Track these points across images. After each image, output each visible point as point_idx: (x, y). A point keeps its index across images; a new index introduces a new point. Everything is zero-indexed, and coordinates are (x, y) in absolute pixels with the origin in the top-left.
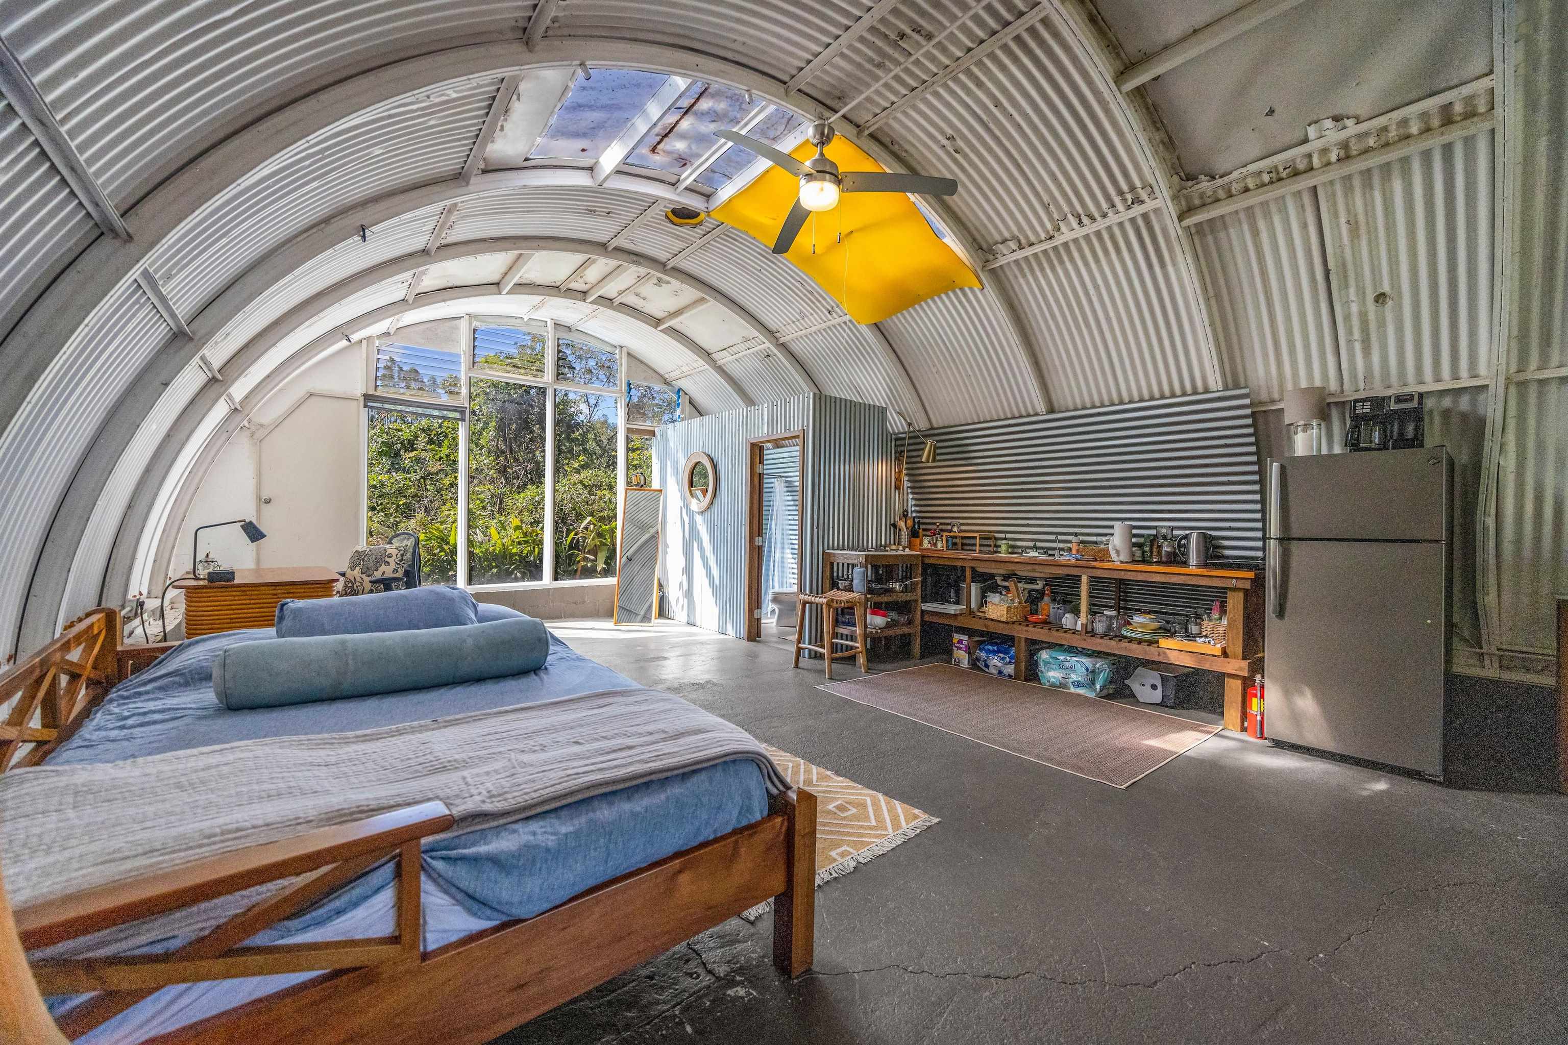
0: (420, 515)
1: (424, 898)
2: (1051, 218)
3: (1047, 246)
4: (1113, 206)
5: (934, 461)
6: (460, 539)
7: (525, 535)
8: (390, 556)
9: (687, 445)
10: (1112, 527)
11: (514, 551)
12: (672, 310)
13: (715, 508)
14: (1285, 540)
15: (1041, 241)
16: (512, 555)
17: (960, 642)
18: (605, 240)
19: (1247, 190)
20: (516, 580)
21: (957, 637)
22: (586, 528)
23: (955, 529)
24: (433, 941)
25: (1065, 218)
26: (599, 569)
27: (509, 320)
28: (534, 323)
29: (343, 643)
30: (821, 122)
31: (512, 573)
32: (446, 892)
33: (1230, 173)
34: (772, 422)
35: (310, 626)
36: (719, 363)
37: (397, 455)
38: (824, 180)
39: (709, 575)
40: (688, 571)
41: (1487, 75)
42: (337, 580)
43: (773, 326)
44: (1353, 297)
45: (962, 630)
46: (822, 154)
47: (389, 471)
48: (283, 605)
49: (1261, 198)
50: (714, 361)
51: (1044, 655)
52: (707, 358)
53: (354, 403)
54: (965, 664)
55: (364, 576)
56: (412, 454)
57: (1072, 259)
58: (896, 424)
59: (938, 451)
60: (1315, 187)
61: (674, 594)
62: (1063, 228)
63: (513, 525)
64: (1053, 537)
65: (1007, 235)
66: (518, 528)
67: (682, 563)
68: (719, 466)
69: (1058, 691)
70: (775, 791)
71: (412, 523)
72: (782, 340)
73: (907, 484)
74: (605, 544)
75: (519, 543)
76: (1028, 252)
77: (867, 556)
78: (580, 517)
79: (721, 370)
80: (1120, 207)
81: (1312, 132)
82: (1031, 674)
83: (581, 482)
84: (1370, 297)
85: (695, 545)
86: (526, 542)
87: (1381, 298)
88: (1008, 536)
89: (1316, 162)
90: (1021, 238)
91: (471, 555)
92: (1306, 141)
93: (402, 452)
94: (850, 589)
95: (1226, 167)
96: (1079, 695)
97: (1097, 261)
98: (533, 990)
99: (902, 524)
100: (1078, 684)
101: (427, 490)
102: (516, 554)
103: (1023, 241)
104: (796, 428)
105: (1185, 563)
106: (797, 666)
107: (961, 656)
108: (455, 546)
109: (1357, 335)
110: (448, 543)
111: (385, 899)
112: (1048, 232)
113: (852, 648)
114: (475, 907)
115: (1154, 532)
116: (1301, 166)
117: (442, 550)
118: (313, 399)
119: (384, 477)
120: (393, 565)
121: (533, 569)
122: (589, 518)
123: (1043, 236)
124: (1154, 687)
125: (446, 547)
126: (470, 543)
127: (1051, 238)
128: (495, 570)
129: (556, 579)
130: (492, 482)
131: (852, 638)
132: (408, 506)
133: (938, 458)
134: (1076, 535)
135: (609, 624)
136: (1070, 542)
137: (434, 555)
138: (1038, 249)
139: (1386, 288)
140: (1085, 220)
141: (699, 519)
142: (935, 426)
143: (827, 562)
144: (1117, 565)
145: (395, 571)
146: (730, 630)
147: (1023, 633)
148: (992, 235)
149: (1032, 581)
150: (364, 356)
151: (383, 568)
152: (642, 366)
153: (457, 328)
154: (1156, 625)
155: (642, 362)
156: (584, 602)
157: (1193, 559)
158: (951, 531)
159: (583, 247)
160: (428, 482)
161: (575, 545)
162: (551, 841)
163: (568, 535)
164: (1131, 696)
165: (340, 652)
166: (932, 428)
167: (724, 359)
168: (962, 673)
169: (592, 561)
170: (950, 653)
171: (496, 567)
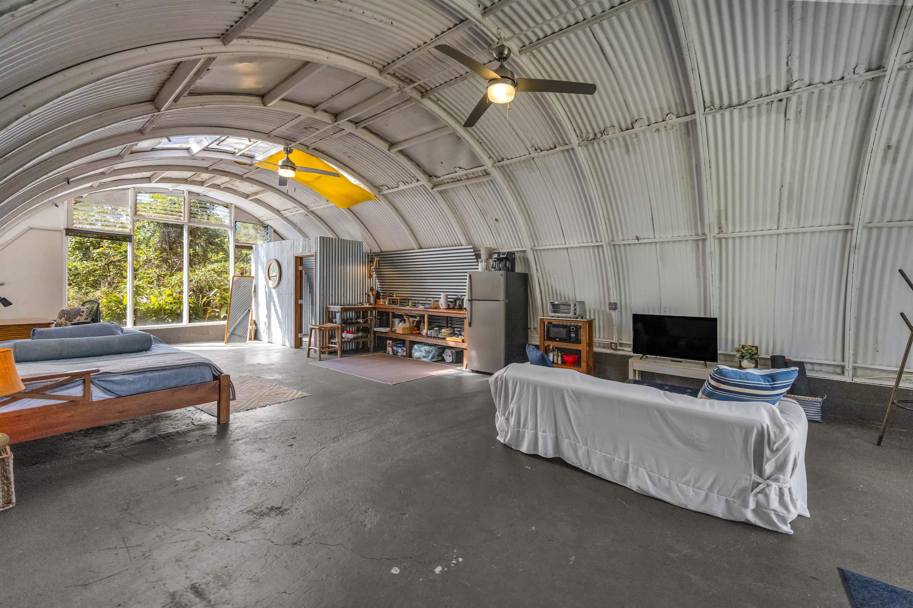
0: (104, 289)
1: (91, 389)
3: (397, 189)
4: (412, 180)
5: (379, 266)
6: (128, 301)
7: (174, 299)
8: (83, 312)
9: (267, 256)
10: (440, 295)
11: (167, 307)
12: (253, 192)
13: (280, 286)
14: (471, 300)
16: (165, 310)
17: (389, 344)
18: (206, 166)
20: (168, 323)
21: (388, 341)
22: (215, 295)
23: (395, 295)
24: (94, 399)
25: (399, 182)
26: (222, 316)
27: (161, 190)
28: (176, 191)
29: (63, 341)
30: (287, 146)
31: (165, 319)
32: (97, 387)
33: (441, 177)
34: (304, 247)
35: (48, 336)
36: (285, 216)
37: (88, 248)
38: (287, 169)
39: (278, 318)
40: (269, 316)
42: (53, 323)
43: (305, 203)
45: (390, 339)
46: (288, 158)
47: (81, 260)
48: (34, 330)
50: (282, 215)
51: (416, 347)
52: (278, 213)
53: (59, 233)
54: (391, 353)
55: (67, 322)
56: (98, 251)
57: (408, 195)
58: (366, 248)
59: (381, 262)
60: (466, 185)
61: (262, 328)
62: (400, 185)
63: (167, 294)
64: (425, 299)
66: (169, 295)
67: (266, 312)
68: (282, 266)
69: (418, 360)
70: (217, 375)
71: (98, 293)
72: (311, 209)
73: (374, 276)
74: (227, 304)
75: (171, 303)
76: (392, 191)
77: (342, 308)
78: (211, 289)
79: (286, 219)
81: (456, 170)
82: (410, 355)
83: (213, 270)
84: (494, 219)
85: (272, 303)
86: (175, 303)
87: (496, 219)
88: (412, 298)
90: (388, 185)
91: (135, 311)
92: (456, 172)
93: (91, 248)
94: (336, 323)
95: (439, 175)
96: (423, 361)
98: (124, 413)
99: (370, 294)
100: (424, 357)
101: (110, 271)
102: (168, 310)
103: (389, 187)
104: (313, 252)
106: (308, 356)
107: (389, 349)
108: (126, 305)
110: (122, 304)
111: (81, 388)
112: (396, 185)
113: (335, 347)
114: (107, 391)
115: (456, 297)
117: (119, 308)
118: (32, 231)
119: (78, 264)
120: (84, 316)
121: (177, 316)
122: (216, 290)
124: (450, 356)
125: (121, 306)
126: (136, 303)
127: (397, 187)
128: (154, 318)
129: (190, 322)
130: (158, 267)
131: (335, 344)
132: (95, 281)
134: (433, 298)
135: (223, 344)
136: (431, 301)
137: (113, 311)
138: (395, 190)
140: (406, 183)
141: (273, 291)
142: (383, 250)
143: (328, 312)
144: (442, 310)
145: (86, 319)
146: (287, 344)
147: (409, 338)
149: (414, 317)
150: (66, 208)
151: (79, 317)
152: (245, 213)
153: (127, 194)
154: (449, 332)
155: (244, 211)
156: (208, 333)
158: (392, 296)
159: (193, 169)
160: (111, 267)
161: (208, 304)
162: (130, 379)
163: (202, 299)
164: (443, 360)
165: (61, 344)
166: (382, 252)
167: (287, 214)
168: (389, 357)
169: (218, 312)
170: (386, 349)
171: (155, 316)
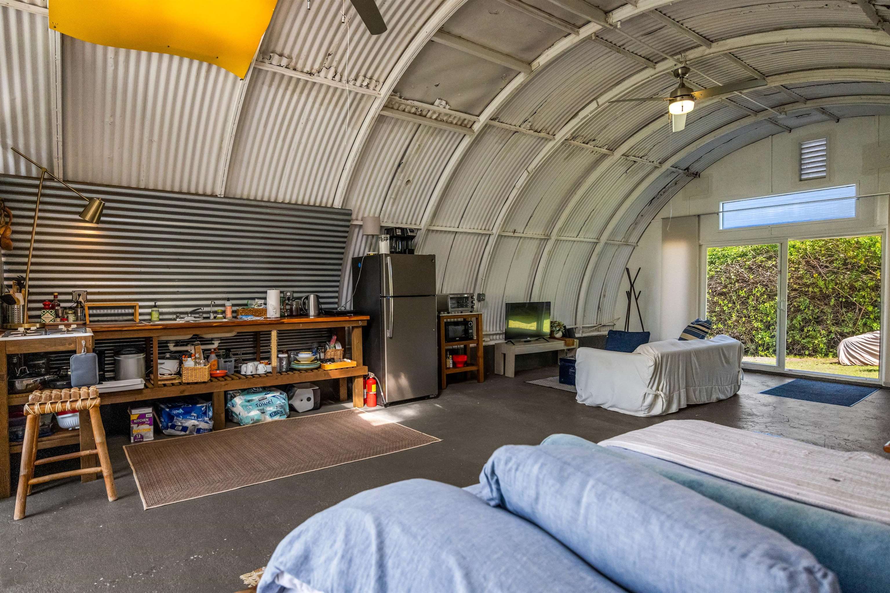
2: (322, 63)
3: (304, 77)
4: (356, 80)
15: (302, 72)
17: (142, 416)
19: (404, 111)
21: (135, 413)
25: (328, 68)
33: (408, 100)
41: (476, 116)
44: (401, 178)
45: (139, 404)
49: (404, 118)
51: (238, 400)
60: (420, 125)
62: (322, 74)
65: (287, 52)
76: (289, 73)
80: (358, 83)
81: (437, 102)
82: (231, 419)
84: (406, 180)
87: (408, 181)
89: (429, 115)
90: (294, 60)
92: (432, 104)
95: (407, 95)
96: (276, 421)
97: (321, 104)
99: (19, 296)
100: (275, 414)
103: (293, 64)
105: (307, 315)
109: (393, 196)
112: (312, 68)
116: (424, 113)
123: (307, 69)
124: (309, 399)
127: (311, 74)
133: (103, 219)
138: (296, 75)
139: (411, 179)
140: (338, 77)
147: (219, 388)
148: (276, 45)
154: (314, 357)
157: (312, 312)
